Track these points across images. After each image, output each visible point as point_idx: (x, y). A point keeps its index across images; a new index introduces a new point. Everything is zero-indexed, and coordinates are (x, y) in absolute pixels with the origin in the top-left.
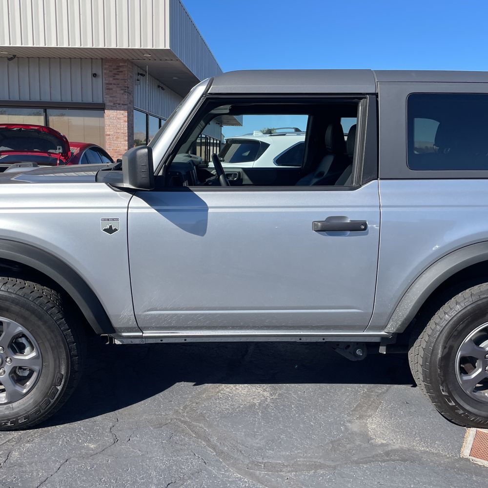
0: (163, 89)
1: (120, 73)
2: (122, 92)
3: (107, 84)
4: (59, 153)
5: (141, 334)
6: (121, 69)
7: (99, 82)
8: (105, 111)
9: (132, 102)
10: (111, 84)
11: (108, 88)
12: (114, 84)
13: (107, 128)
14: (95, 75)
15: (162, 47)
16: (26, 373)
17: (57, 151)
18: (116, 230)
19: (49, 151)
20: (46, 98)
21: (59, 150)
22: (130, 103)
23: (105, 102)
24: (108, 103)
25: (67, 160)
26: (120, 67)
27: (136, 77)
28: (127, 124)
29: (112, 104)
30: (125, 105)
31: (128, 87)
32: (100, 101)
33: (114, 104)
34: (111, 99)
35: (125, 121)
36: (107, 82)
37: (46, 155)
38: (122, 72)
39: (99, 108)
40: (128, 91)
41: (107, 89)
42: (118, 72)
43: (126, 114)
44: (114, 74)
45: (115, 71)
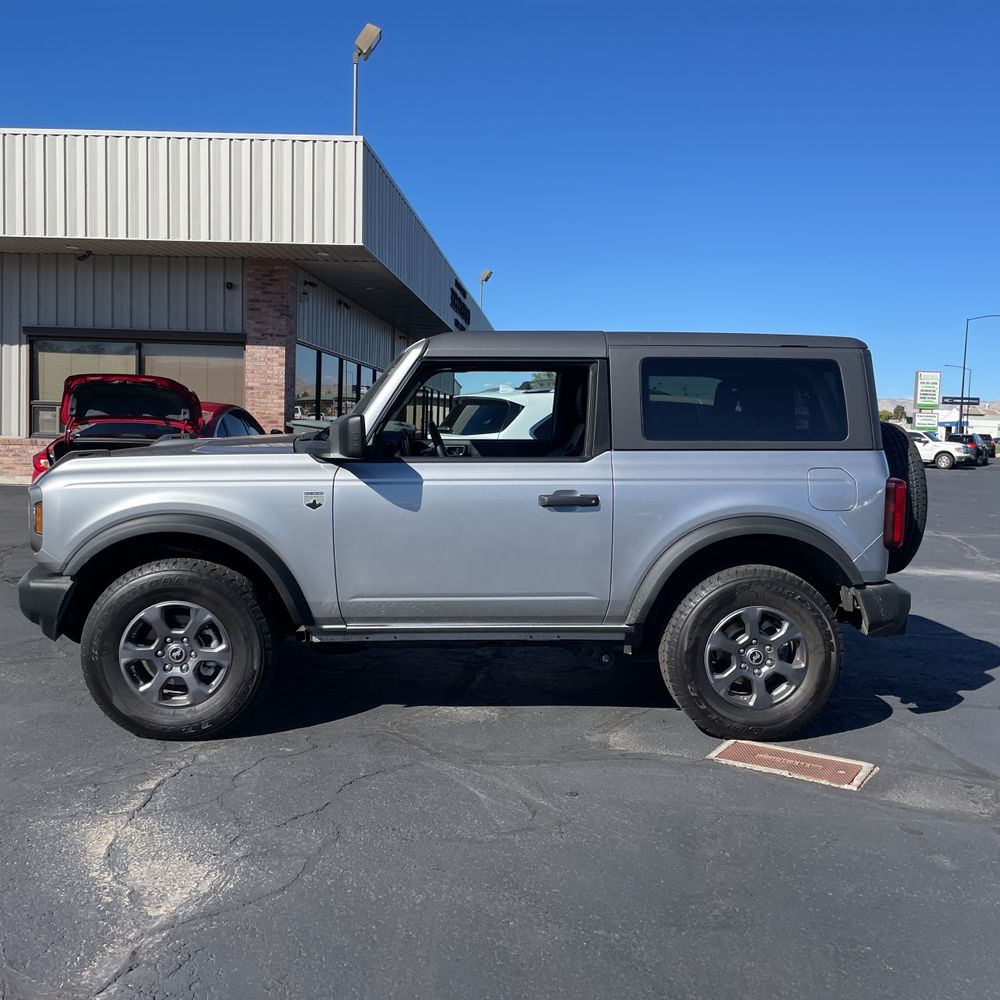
0: (347, 307)
1: (275, 283)
2: (277, 314)
3: (251, 300)
4: (185, 420)
5: (344, 626)
6: (276, 276)
7: (236, 297)
8: (247, 346)
9: (293, 331)
10: (258, 301)
11: (252, 307)
12: (264, 301)
13: (248, 376)
14: (230, 286)
15: (349, 242)
16: (211, 672)
17: (181, 417)
18: (320, 505)
19: (167, 417)
20: (142, 324)
21: (184, 415)
22: (290, 333)
23: (247, 331)
24: (252, 334)
25: (195, 431)
26: (273, 271)
27: (301, 288)
28: (284, 368)
29: (259, 335)
30: (282, 336)
31: (288, 307)
32: (238, 329)
33: (263, 335)
34: (257, 326)
35: (281, 365)
36: (252, 297)
37: (162, 423)
38: (276, 280)
39: (236, 341)
40: (288, 313)
41: (251, 309)
42: (271, 280)
43: (283, 351)
44: (265, 284)
45: (266, 280)
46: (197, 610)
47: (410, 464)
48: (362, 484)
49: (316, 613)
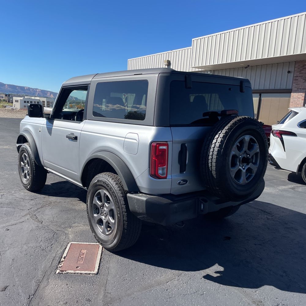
1: (304, 69)
2: (304, 81)
3: (296, 77)
6: (305, 67)
8: (292, 93)
10: (298, 77)
11: (295, 79)
12: (300, 77)
13: (291, 104)
14: (289, 72)
20: (262, 88)
24: (294, 89)
26: (304, 65)
28: (303, 101)
29: (296, 89)
30: (304, 89)
33: (298, 89)
34: (296, 86)
35: (302, 100)
36: (296, 75)
39: (288, 91)
42: (303, 68)
43: (304, 95)
45: (301, 69)
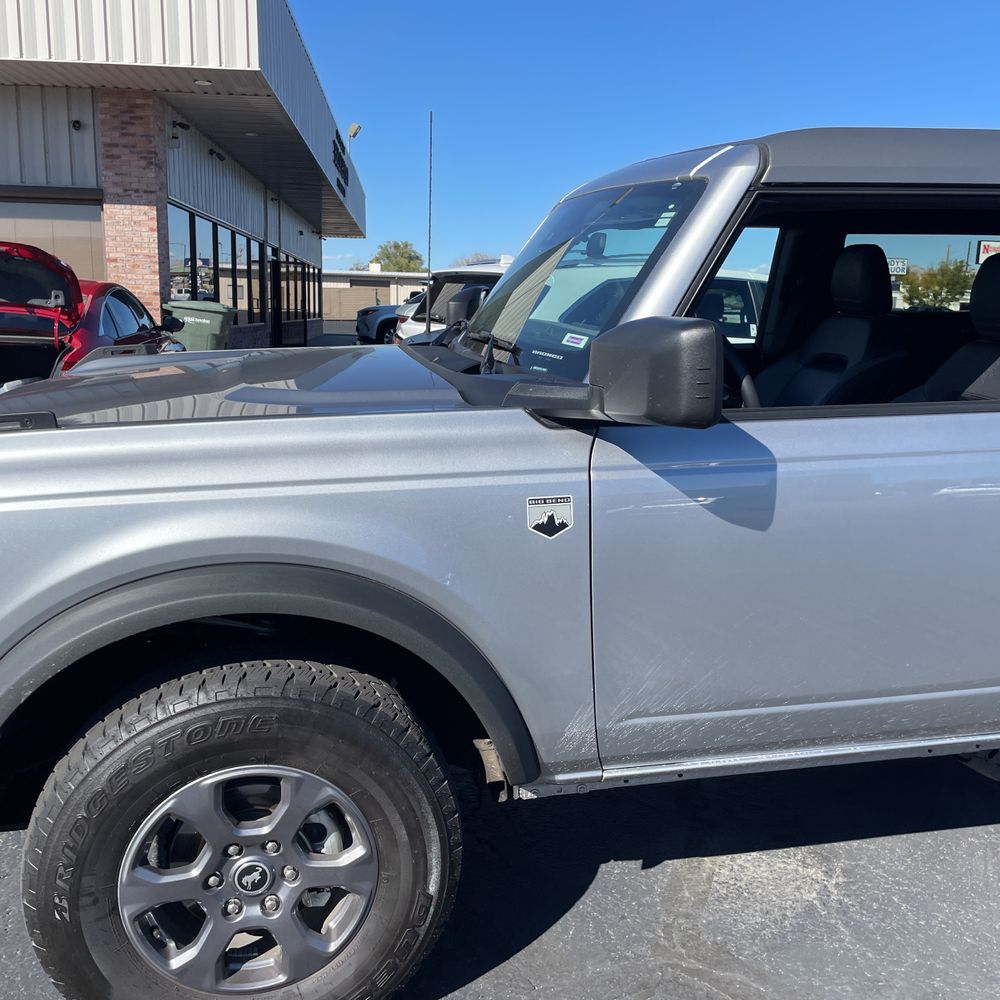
0: (221, 158)
1: (136, 122)
2: (143, 163)
3: (106, 145)
4: (57, 307)
5: (599, 773)
6: (140, 113)
7: (86, 140)
8: (105, 206)
9: (164, 187)
10: (116, 146)
11: (109, 154)
12: (125, 146)
13: (109, 244)
14: (77, 125)
15: (240, 65)
17: (52, 303)
18: (563, 525)
19: (29, 302)
21: (56, 300)
22: (160, 189)
23: (104, 185)
24: (110, 190)
25: (74, 322)
26: (137, 106)
27: (170, 131)
28: (156, 234)
29: (120, 191)
30: (151, 192)
31: (156, 154)
32: (91, 183)
33: (126, 190)
34: (118, 179)
35: (152, 230)
36: (108, 140)
37: (23, 311)
38: (141, 118)
39: (91, 199)
40: (155, 161)
41: (108, 157)
42: (132, 118)
43: (154, 213)
44: (123, 123)
45: (126, 117)
46: (299, 782)
47: (740, 425)
48: (649, 474)
49: (545, 755)
